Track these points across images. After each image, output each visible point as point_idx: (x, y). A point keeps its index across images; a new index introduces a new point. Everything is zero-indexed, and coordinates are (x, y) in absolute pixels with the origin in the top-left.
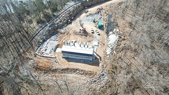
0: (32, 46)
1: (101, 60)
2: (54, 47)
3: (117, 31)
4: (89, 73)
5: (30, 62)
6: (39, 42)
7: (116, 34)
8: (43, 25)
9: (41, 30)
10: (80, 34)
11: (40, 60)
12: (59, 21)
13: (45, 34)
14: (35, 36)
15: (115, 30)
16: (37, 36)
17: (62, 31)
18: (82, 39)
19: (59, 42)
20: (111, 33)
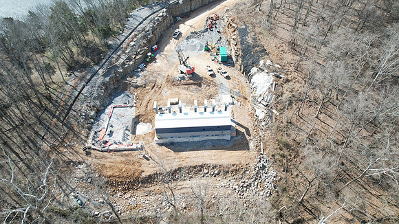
0: (71, 129)
1: (250, 135)
2: (130, 124)
3: (267, 64)
4: (233, 168)
5: (79, 172)
6: (87, 117)
7: (266, 71)
8: (86, 74)
9: (84, 86)
10: (183, 82)
11: (102, 162)
12: (124, 57)
13: (98, 94)
14: (72, 105)
15: (261, 62)
16: (78, 103)
17: (139, 81)
18: (191, 93)
19: (138, 109)
20: (254, 70)
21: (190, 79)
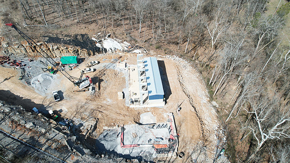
10: (97, 89)
15: (94, 39)
19: (128, 122)
20: (98, 45)
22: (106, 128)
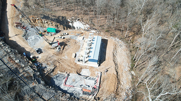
2: (82, 76)
3: (71, 19)
6: (70, 98)
7: (74, 21)
10: (61, 49)
11: (105, 91)
13: (53, 90)
15: (69, 20)
18: (70, 49)
19: (73, 72)
20: (70, 24)
21: (61, 46)
22: (59, 72)
